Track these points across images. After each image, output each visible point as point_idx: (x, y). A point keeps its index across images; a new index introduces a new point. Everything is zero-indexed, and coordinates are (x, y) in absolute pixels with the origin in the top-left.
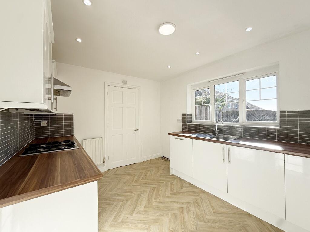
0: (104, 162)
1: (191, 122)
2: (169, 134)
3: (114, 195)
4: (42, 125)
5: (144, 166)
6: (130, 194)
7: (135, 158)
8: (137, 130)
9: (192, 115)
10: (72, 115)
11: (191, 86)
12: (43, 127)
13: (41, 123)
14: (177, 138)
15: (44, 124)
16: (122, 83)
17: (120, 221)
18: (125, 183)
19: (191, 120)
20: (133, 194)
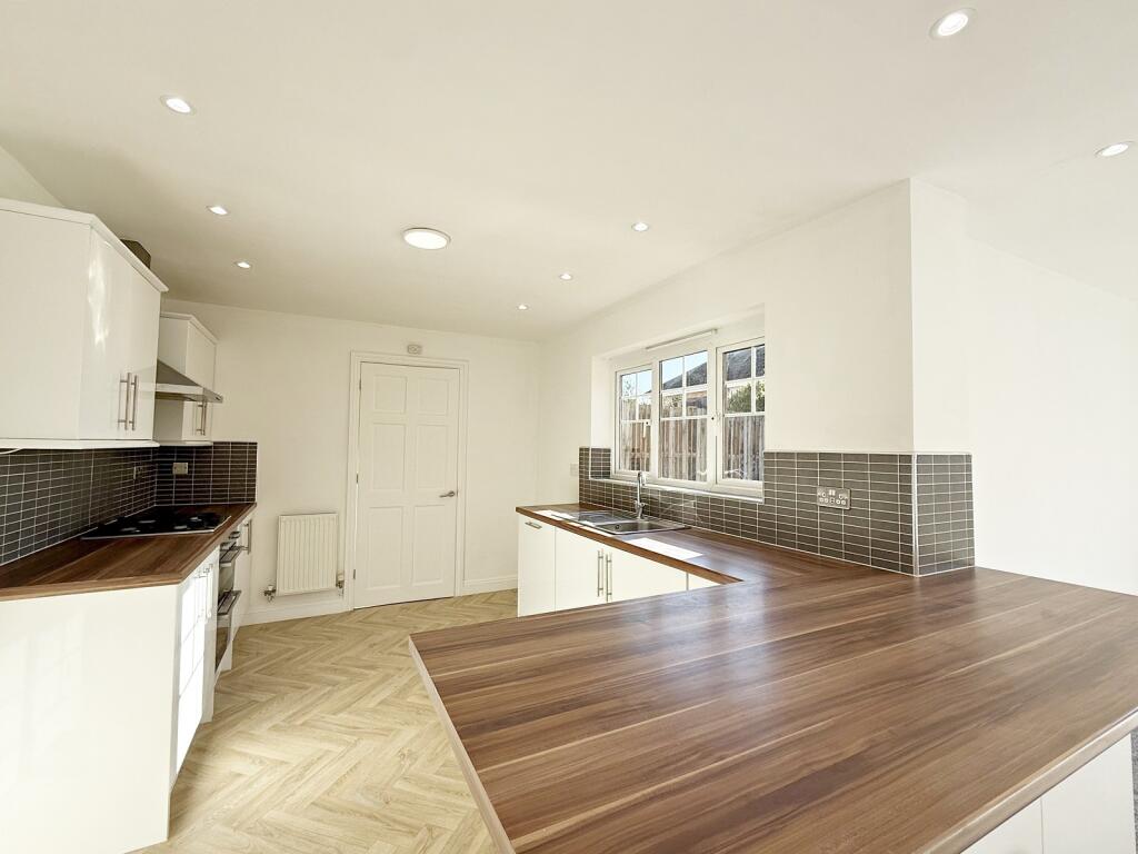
0: (340, 584)
1: (607, 475)
2: (518, 509)
3: (326, 669)
4: (175, 472)
5: (463, 607)
6: (367, 672)
7: (441, 581)
8: (451, 494)
9: (612, 453)
10: (254, 446)
11: (611, 359)
12: (178, 476)
13: (171, 467)
14: (530, 524)
15: (181, 468)
16: (406, 353)
17: (299, 722)
18: (371, 646)
19: (609, 469)
20: (373, 672)
